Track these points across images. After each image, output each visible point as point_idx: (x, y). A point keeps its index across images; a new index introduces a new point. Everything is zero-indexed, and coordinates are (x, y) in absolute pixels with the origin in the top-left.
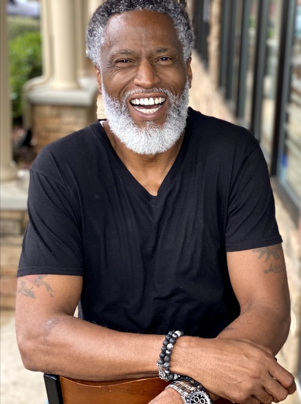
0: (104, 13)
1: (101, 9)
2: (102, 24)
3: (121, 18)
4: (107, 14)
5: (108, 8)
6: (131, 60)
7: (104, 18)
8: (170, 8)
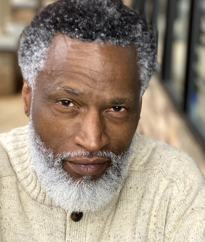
0: (52, 27)
1: (48, 20)
2: (46, 42)
3: (72, 46)
4: (54, 28)
5: (57, 20)
6: (76, 104)
7: (50, 32)
8: (136, 36)
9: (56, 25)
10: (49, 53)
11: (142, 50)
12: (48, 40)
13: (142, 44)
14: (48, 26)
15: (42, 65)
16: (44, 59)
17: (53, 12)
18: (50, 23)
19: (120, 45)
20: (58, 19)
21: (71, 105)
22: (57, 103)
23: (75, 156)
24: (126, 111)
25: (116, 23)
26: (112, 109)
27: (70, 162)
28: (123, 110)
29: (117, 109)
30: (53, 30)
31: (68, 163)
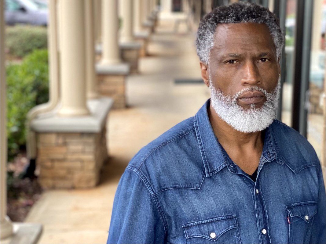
1: (210, 19)
2: (212, 31)
3: (229, 28)
4: (215, 23)
5: (216, 18)
6: (237, 61)
7: (213, 26)
8: (266, 18)
9: (216, 21)
10: (215, 37)
11: (272, 28)
12: (214, 30)
13: (271, 24)
14: (211, 22)
15: (212, 44)
16: (213, 41)
17: (213, 14)
18: (212, 20)
19: (257, 22)
20: (217, 16)
21: (235, 62)
22: (227, 63)
23: (243, 92)
24: (269, 61)
25: (252, 9)
26: (260, 61)
27: (241, 98)
28: (267, 60)
29: (264, 60)
30: (215, 24)
31: (240, 100)
